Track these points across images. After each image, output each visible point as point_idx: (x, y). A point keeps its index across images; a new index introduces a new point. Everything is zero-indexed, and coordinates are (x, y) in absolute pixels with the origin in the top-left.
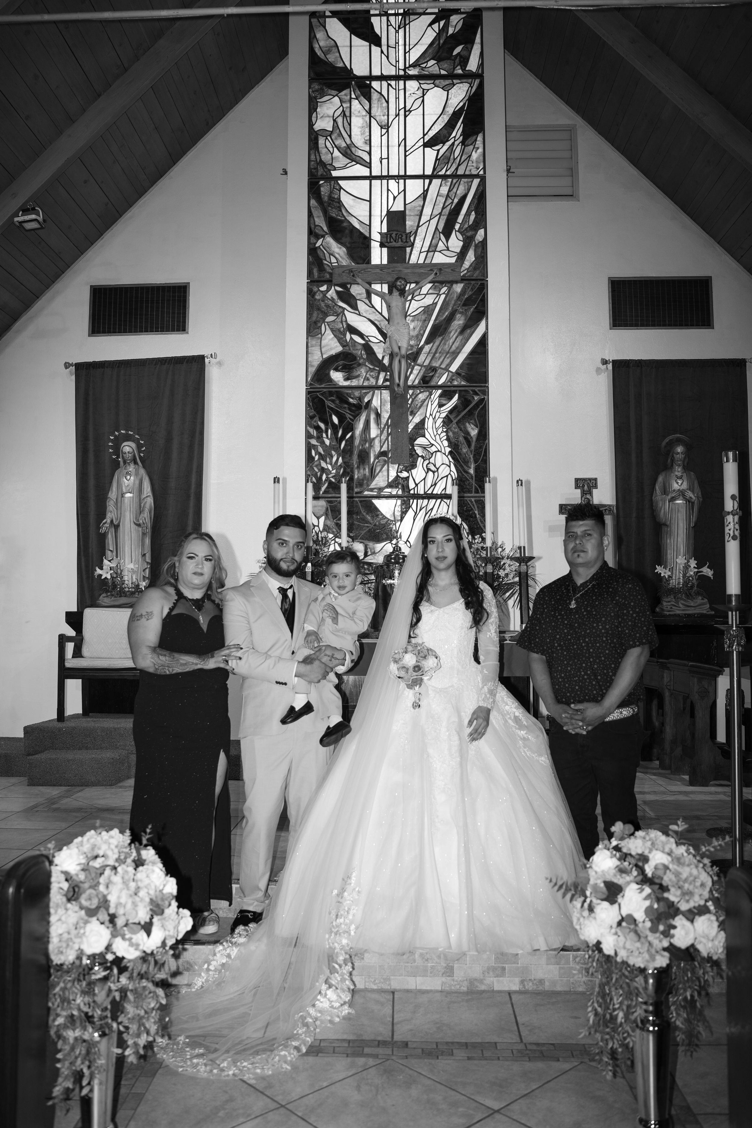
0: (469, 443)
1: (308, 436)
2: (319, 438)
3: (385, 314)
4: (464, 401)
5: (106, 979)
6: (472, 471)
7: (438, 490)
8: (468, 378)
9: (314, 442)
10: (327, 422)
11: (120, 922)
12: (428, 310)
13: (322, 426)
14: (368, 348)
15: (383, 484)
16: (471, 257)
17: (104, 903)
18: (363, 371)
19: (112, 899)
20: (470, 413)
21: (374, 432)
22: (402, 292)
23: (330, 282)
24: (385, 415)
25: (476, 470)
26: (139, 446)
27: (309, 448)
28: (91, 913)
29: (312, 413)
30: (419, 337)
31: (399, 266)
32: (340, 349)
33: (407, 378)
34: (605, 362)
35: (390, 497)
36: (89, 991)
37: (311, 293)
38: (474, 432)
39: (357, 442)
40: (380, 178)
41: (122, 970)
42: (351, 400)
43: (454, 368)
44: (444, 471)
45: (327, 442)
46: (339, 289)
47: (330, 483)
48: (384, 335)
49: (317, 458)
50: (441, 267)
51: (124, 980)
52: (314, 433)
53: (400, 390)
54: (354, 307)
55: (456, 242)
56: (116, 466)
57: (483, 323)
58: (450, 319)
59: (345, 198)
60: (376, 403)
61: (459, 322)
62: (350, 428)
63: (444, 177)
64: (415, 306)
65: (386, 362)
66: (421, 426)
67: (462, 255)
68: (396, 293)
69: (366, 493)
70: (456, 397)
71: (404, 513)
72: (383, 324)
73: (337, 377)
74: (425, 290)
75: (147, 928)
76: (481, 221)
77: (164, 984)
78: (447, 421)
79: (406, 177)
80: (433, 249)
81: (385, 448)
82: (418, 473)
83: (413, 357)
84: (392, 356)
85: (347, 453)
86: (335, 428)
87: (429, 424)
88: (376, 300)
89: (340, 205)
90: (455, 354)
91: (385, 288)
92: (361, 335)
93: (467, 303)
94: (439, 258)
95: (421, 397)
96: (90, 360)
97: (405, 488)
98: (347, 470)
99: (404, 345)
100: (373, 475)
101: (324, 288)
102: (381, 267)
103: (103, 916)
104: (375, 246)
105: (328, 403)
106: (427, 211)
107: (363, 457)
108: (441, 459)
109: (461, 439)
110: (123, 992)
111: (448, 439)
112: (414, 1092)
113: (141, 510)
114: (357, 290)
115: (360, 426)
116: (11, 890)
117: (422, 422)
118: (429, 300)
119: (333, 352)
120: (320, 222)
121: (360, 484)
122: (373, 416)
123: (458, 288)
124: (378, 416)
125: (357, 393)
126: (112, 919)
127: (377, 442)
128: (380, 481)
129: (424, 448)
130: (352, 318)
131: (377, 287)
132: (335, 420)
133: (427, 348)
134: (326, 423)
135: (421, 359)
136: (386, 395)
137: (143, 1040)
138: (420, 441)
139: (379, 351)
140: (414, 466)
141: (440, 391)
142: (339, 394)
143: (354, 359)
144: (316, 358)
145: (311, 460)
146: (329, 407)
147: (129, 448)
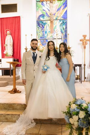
0: (64, 29)
1: (37, 29)
2: (39, 29)
3: (49, 7)
4: (63, 22)
6: (64, 34)
7: (59, 38)
8: (64, 18)
9: (38, 30)
12: (57, 6)
13: (39, 27)
14: (46, 13)
15: (49, 37)
18: (46, 17)
20: (64, 24)
21: (48, 28)
22: (52, 3)
23: (40, 1)
24: (50, 25)
25: (65, 34)
26: (10, 32)
29: (37, 25)
30: (55, 11)
32: (42, 14)
33: (53, 18)
34: (89, 14)
37: (36, 4)
38: (65, 27)
39: (45, 30)
42: (44, 23)
43: (62, 16)
44: (60, 34)
45: (40, 30)
46: (41, 3)
47: (41, 37)
48: (49, 11)
49: (38, 33)
52: (38, 28)
53: (52, 20)
54: (44, 6)
56: (6, 35)
57: (66, 7)
60: (48, 23)
61: (62, 7)
65: (50, 15)
66: (56, 27)
68: (51, 3)
69: (46, 39)
70: (62, 21)
72: (49, 9)
73: (41, 19)
74: (56, 2)
81: (50, 31)
82: (55, 35)
83: (54, 14)
85: (43, 32)
86: (41, 27)
88: (48, 5)
90: (62, 14)
91: (49, 2)
92: (45, 11)
93: (63, 4)
95: (56, 21)
96: (1, 17)
98: (43, 35)
100: (48, 35)
101: (39, 3)
105: (40, 23)
107: (46, 32)
109: (63, 29)
111: (60, 29)
113: (11, 42)
114: (44, 3)
115: (45, 27)
118: (57, 4)
119: (41, 14)
121: (46, 37)
122: (48, 25)
123: (62, 1)
125: (45, 21)
127: (48, 30)
129: (56, 30)
130: (44, 8)
132: (41, 26)
133: (57, 13)
134: (40, 26)
135: (55, 15)
136: (50, 21)
139: (48, 14)
141: (59, 20)
142: (42, 22)
143: (44, 15)
144: (38, 16)
145: (37, 33)
146: (40, 24)
147: (8, 32)
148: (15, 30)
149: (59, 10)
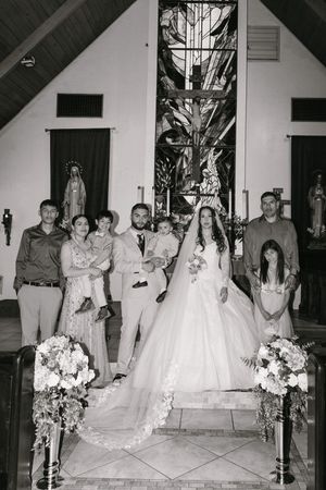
0: (226, 172)
1: (156, 167)
3: (191, 112)
4: (225, 153)
5: (57, 398)
6: (227, 184)
7: (212, 192)
8: (227, 143)
9: (158, 169)
10: (165, 160)
11: (64, 373)
12: (210, 111)
13: (162, 162)
14: (183, 128)
16: (230, 87)
17: (58, 365)
18: (181, 138)
19: (61, 364)
20: (227, 159)
21: (185, 166)
22: (199, 103)
23: (166, 97)
24: (190, 159)
25: (229, 183)
27: (156, 172)
28: (52, 369)
29: (158, 156)
30: (206, 124)
31: (198, 91)
32: (170, 128)
33: (200, 142)
34: (288, 136)
35: (191, 195)
36: (50, 403)
37: (158, 102)
38: (229, 167)
39: (177, 170)
40: (191, 49)
41: (64, 395)
42: (175, 151)
43: (220, 138)
44: (215, 184)
45: (164, 170)
46: (170, 100)
47: (165, 188)
49: (159, 177)
50: (216, 92)
51: (65, 398)
52: (158, 165)
53: (196, 147)
54: (177, 109)
55: (223, 81)
57: (234, 118)
58: (220, 116)
59: (174, 59)
60: (186, 153)
61: (223, 117)
62: (174, 164)
63: (219, 50)
64: (204, 110)
66: (206, 163)
67: (225, 87)
68: (196, 103)
69: (181, 193)
70: (221, 151)
71: (197, 202)
73: (169, 140)
74: (209, 102)
75: (75, 376)
76: (235, 71)
77: (82, 400)
78: (217, 162)
79: (201, 49)
80: (213, 83)
81: (189, 173)
82: (204, 185)
83: (203, 132)
84: (193, 132)
85: (173, 175)
86: (168, 164)
87: (209, 163)
88: (187, 106)
89: (172, 61)
90: (221, 132)
91: (191, 101)
92: (180, 122)
93: (227, 109)
94: (215, 88)
95: (206, 150)
96: (57, 128)
97: (198, 191)
98: (173, 183)
99: (199, 127)
100: (184, 185)
101: (164, 100)
102: (189, 91)
103: (57, 371)
104: (187, 81)
106: (211, 65)
107: (180, 177)
108: (214, 179)
109: (223, 170)
110: (64, 404)
111: (217, 170)
112: (187, 449)
113: (80, 198)
114: (178, 101)
115: (179, 163)
116: (18, 360)
117: (206, 162)
118: (210, 107)
119: (167, 129)
120: (163, 69)
121: (178, 188)
122: (184, 159)
123: (224, 102)
124: (187, 158)
125: (178, 148)
126: (61, 372)
127: (186, 171)
128: (187, 188)
129: (207, 173)
130: (176, 114)
131: (187, 100)
132: (168, 160)
133: (209, 129)
135: (206, 134)
136: (191, 149)
137: (72, 424)
138: (205, 170)
139: (188, 129)
140: (202, 181)
141: (214, 148)
142: (170, 149)
143: (176, 132)
144: (160, 132)
145: (156, 177)
146: (165, 153)
147: (75, 169)
148: (93, 166)
149: (215, 121)
